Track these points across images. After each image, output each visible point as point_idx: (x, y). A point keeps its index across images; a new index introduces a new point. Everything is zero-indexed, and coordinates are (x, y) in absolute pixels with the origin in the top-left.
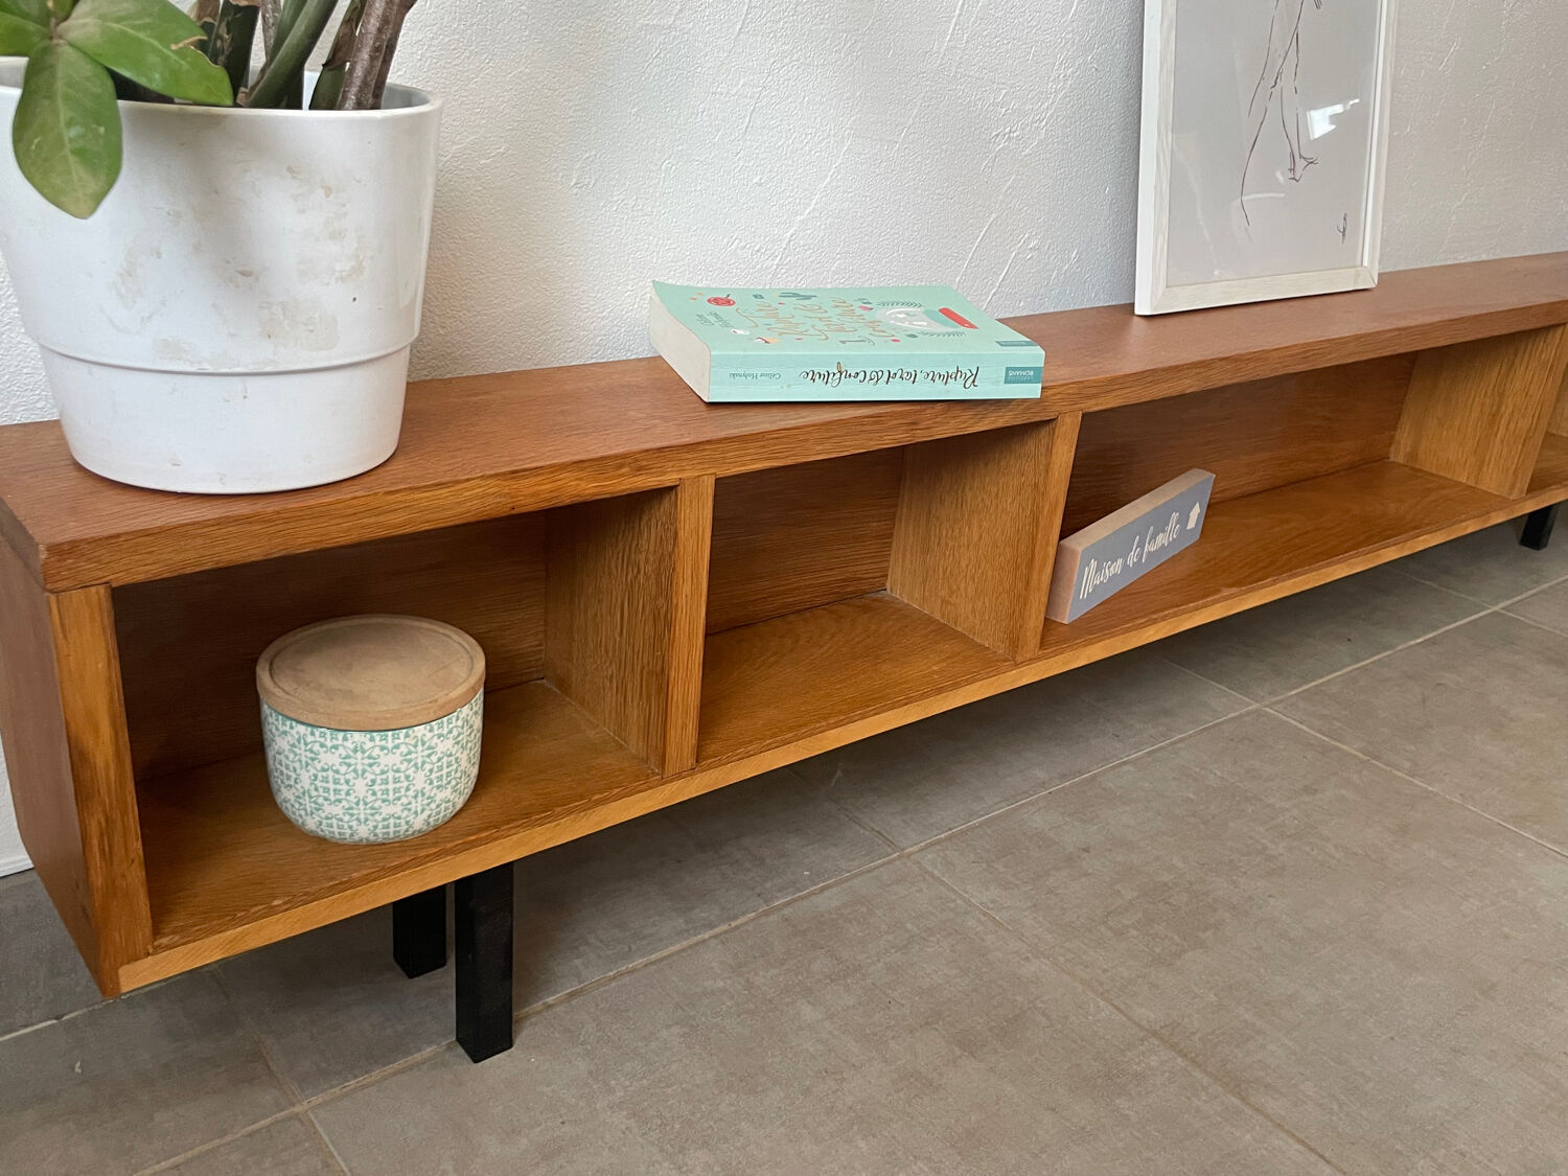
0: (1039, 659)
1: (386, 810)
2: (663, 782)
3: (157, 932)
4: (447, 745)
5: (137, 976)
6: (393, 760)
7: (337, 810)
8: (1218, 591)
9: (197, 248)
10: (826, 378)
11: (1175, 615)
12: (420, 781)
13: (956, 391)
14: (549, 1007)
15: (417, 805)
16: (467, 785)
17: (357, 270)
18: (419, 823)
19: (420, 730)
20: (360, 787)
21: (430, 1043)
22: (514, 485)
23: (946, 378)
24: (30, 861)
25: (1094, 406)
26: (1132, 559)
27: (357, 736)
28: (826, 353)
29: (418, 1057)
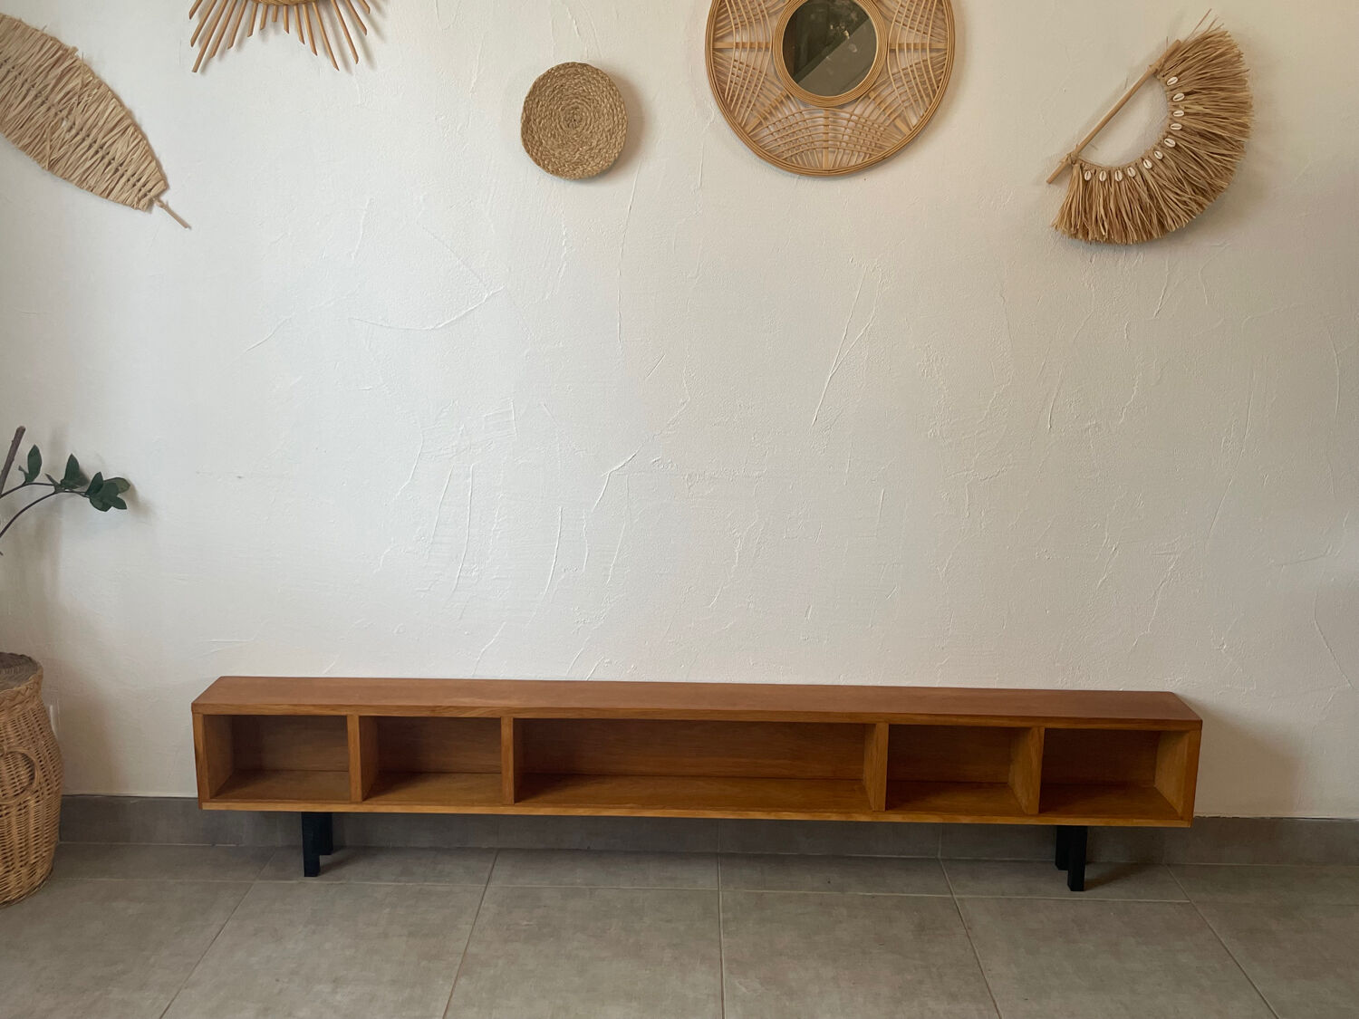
2: (351, 805)
3: (212, 798)
5: (206, 807)
25: (518, 716)
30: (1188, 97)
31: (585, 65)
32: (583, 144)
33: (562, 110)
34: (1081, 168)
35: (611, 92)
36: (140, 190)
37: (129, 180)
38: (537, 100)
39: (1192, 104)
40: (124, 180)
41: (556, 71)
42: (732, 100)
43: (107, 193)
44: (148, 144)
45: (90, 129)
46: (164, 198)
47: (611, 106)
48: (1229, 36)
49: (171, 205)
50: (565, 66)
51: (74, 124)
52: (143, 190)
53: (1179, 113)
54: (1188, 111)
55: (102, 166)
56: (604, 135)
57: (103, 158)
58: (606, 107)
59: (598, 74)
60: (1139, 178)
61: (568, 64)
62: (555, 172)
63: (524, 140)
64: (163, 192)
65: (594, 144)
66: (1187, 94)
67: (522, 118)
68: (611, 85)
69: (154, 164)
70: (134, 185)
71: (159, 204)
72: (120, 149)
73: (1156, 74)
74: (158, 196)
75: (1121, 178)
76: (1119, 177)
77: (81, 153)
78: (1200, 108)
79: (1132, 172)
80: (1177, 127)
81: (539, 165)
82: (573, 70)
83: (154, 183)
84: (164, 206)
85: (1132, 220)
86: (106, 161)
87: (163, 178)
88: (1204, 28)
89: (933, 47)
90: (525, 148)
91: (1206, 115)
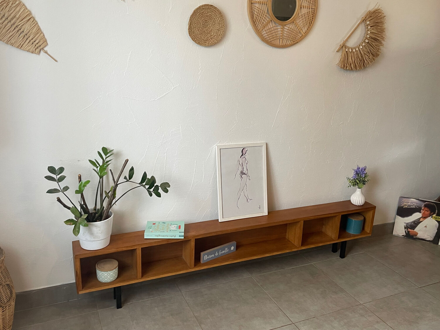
0: (194, 268)
1: (106, 279)
2: (137, 279)
3: (82, 289)
4: (112, 273)
5: (80, 293)
6: (106, 275)
7: (101, 279)
8: (229, 260)
9: (88, 232)
10: (158, 236)
11: (220, 263)
12: (109, 277)
13: (173, 238)
14: (128, 304)
15: (109, 279)
16: (116, 276)
17: (102, 232)
18: (109, 281)
19: (109, 272)
20: (103, 277)
21: (113, 306)
22: (117, 249)
23: (172, 236)
24: (75, 281)
25: (196, 238)
26: (216, 254)
27: (103, 272)
28: (157, 234)
29: (111, 307)
30: (372, 28)
31: (212, 6)
32: (208, 33)
33: (202, 21)
34: (345, 47)
35: (220, 16)
36: (36, 45)
37: (30, 41)
38: (194, 17)
39: (372, 30)
40: (28, 41)
41: (202, 7)
42: (255, 22)
43: (20, 47)
44: (38, 26)
45: (12, 19)
46: (45, 49)
47: (219, 21)
48: (382, 11)
49: (48, 52)
50: (205, 5)
51: (4, 16)
52: (37, 46)
53: (369, 32)
54: (371, 32)
55: (18, 34)
56: (216, 31)
57: (18, 31)
58: (217, 21)
59: (216, 9)
60: (359, 51)
61: (206, 5)
62: (199, 43)
63: (189, 31)
64: (45, 46)
65: (212, 34)
66: (371, 27)
67: (189, 23)
68: (220, 13)
69: (42, 35)
70: (33, 43)
71: (44, 51)
72: (27, 27)
73: (364, 20)
74: (43, 49)
75: (355, 51)
76: (354, 50)
77: (8, 29)
78: (374, 31)
79: (357, 49)
80: (368, 36)
81: (193, 40)
82: (207, 7)
83: (42, 42)
84: (46, 52)
85: (357, 63)
86: (20, 32)
87: (46, 41)
88: (376, 8)
89: (312, 8)
90: (189, 34)
91: (375, 33)
